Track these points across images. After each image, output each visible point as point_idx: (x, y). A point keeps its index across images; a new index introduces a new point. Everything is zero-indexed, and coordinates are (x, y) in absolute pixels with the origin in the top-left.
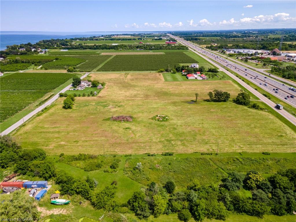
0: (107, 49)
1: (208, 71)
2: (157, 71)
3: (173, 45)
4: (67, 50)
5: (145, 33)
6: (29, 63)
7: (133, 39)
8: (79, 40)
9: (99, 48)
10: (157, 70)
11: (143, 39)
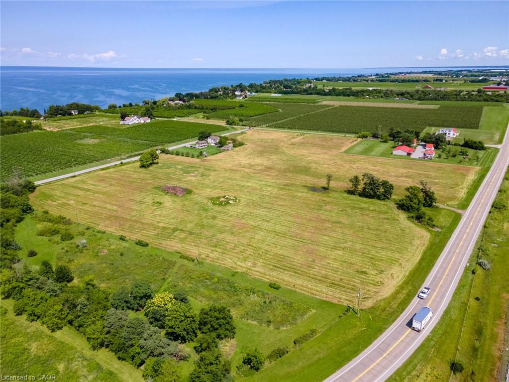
0: (344, 95)
1: (462, 146)
2: (357, 135)
3: (488, 93)
4: (280, 95)
5: (475, 69)
6: (202, 109)
8: (327, 80)
9: (333, 93)
10: (358, 133)
11: (446, 81)
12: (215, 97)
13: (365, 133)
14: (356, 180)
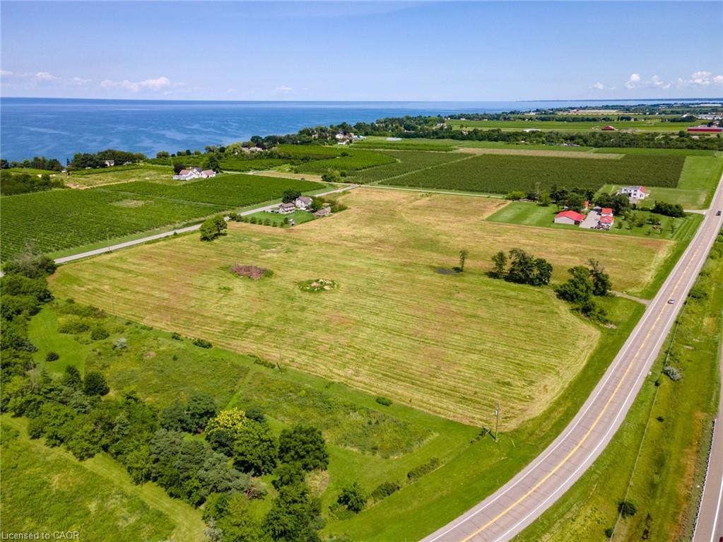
1: (653, 211)
2: (505, 196)
4: (400, 139)
6: (288, 159)
7: (604, 119)
8: (466, 118)
9: (474, 137)
10: (506, 193)
11: (635, 120)
12: (308, 142)
13: (518, 193)
14: (501, 258)
